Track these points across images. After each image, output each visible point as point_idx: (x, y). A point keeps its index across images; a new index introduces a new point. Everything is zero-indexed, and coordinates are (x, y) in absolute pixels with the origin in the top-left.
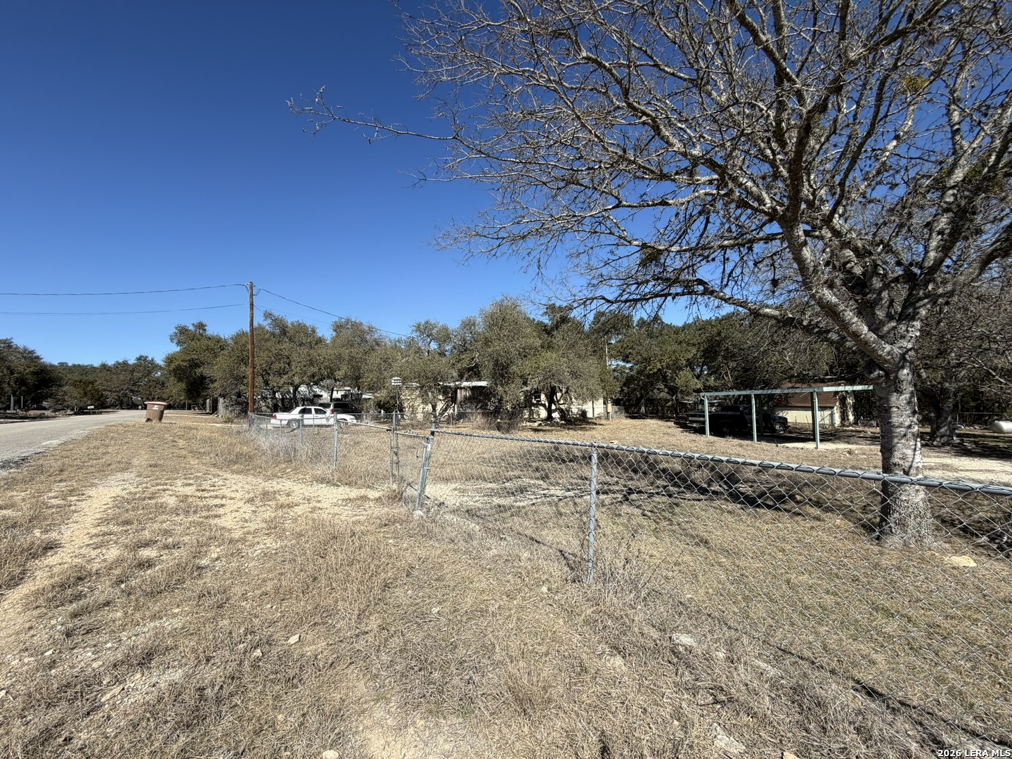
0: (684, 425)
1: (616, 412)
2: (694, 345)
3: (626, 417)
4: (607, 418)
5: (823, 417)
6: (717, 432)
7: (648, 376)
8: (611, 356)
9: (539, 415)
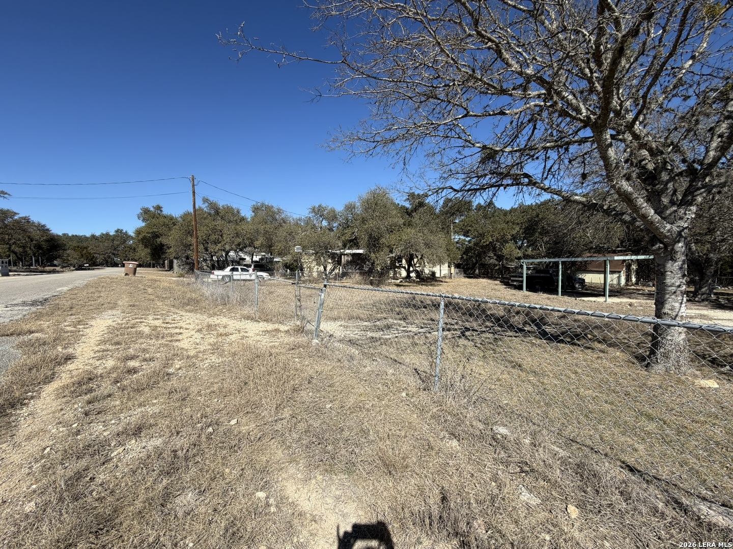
0: (507, 284)
1: (457, 273)
2: (518, 224)
3: (465, 277)
4: (451, 278)
5: (612, 279)
6: (532, 288)
7: (482, 247)
8: (455, 232)
9: (401, 275)
